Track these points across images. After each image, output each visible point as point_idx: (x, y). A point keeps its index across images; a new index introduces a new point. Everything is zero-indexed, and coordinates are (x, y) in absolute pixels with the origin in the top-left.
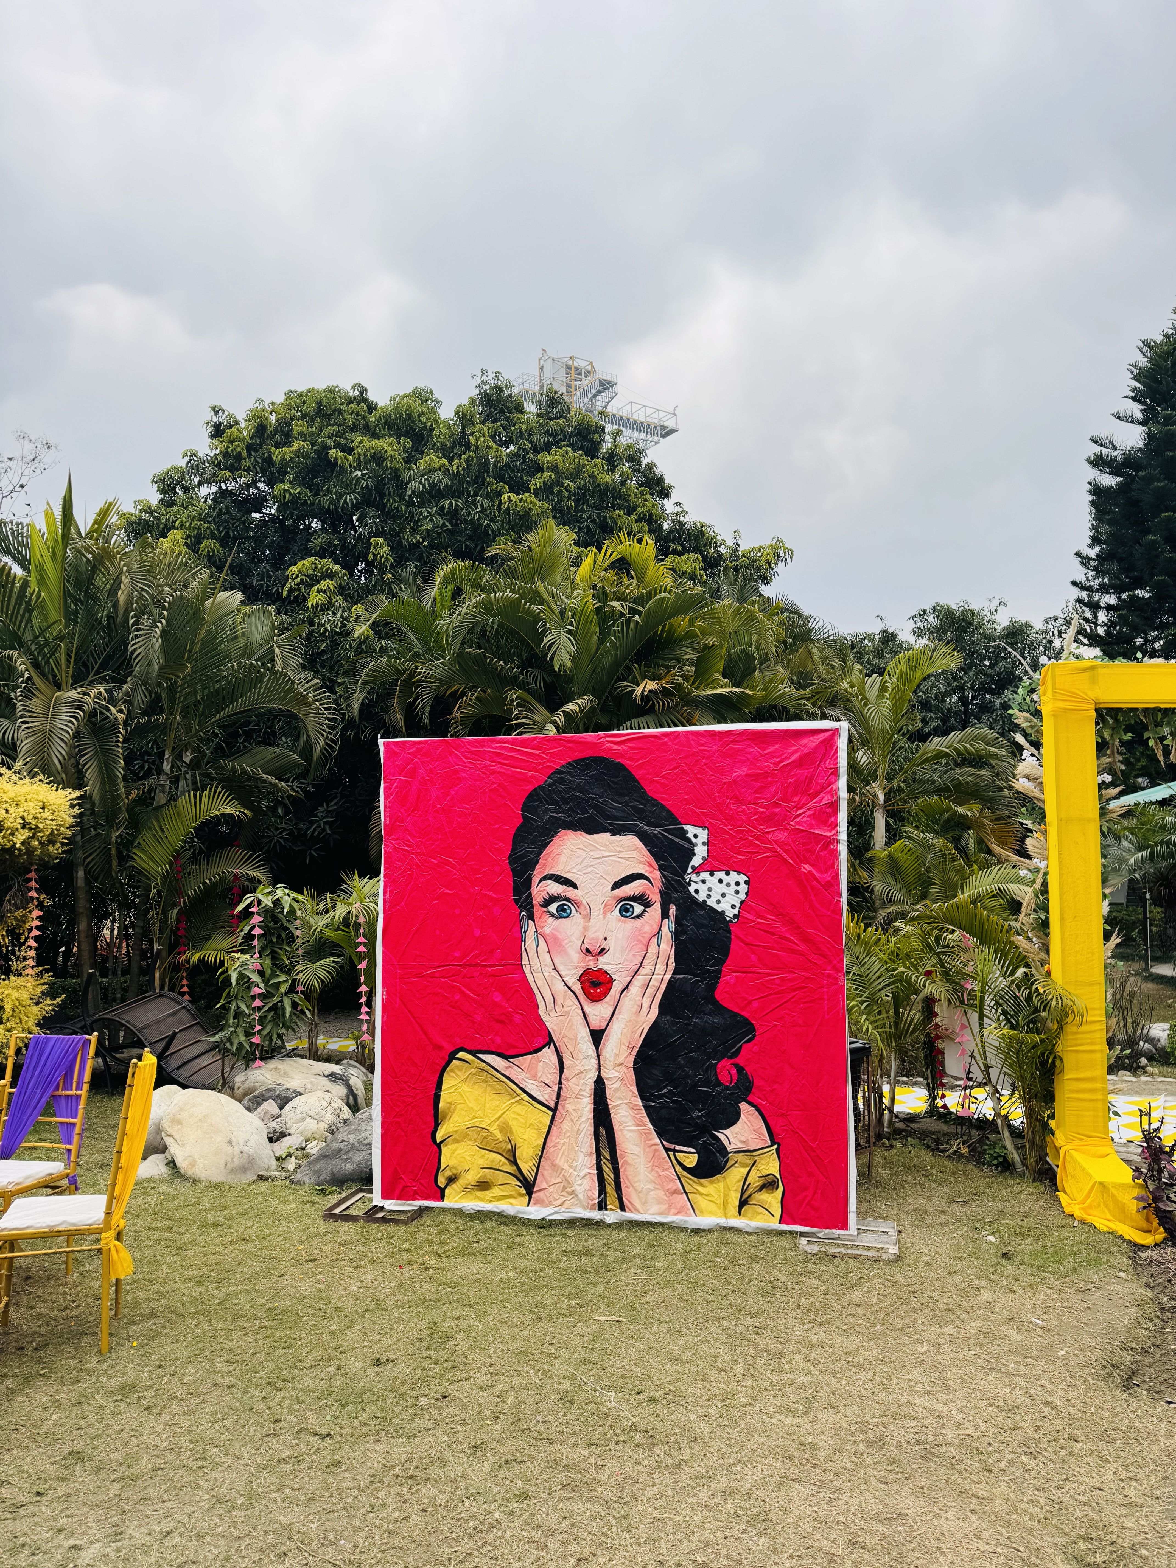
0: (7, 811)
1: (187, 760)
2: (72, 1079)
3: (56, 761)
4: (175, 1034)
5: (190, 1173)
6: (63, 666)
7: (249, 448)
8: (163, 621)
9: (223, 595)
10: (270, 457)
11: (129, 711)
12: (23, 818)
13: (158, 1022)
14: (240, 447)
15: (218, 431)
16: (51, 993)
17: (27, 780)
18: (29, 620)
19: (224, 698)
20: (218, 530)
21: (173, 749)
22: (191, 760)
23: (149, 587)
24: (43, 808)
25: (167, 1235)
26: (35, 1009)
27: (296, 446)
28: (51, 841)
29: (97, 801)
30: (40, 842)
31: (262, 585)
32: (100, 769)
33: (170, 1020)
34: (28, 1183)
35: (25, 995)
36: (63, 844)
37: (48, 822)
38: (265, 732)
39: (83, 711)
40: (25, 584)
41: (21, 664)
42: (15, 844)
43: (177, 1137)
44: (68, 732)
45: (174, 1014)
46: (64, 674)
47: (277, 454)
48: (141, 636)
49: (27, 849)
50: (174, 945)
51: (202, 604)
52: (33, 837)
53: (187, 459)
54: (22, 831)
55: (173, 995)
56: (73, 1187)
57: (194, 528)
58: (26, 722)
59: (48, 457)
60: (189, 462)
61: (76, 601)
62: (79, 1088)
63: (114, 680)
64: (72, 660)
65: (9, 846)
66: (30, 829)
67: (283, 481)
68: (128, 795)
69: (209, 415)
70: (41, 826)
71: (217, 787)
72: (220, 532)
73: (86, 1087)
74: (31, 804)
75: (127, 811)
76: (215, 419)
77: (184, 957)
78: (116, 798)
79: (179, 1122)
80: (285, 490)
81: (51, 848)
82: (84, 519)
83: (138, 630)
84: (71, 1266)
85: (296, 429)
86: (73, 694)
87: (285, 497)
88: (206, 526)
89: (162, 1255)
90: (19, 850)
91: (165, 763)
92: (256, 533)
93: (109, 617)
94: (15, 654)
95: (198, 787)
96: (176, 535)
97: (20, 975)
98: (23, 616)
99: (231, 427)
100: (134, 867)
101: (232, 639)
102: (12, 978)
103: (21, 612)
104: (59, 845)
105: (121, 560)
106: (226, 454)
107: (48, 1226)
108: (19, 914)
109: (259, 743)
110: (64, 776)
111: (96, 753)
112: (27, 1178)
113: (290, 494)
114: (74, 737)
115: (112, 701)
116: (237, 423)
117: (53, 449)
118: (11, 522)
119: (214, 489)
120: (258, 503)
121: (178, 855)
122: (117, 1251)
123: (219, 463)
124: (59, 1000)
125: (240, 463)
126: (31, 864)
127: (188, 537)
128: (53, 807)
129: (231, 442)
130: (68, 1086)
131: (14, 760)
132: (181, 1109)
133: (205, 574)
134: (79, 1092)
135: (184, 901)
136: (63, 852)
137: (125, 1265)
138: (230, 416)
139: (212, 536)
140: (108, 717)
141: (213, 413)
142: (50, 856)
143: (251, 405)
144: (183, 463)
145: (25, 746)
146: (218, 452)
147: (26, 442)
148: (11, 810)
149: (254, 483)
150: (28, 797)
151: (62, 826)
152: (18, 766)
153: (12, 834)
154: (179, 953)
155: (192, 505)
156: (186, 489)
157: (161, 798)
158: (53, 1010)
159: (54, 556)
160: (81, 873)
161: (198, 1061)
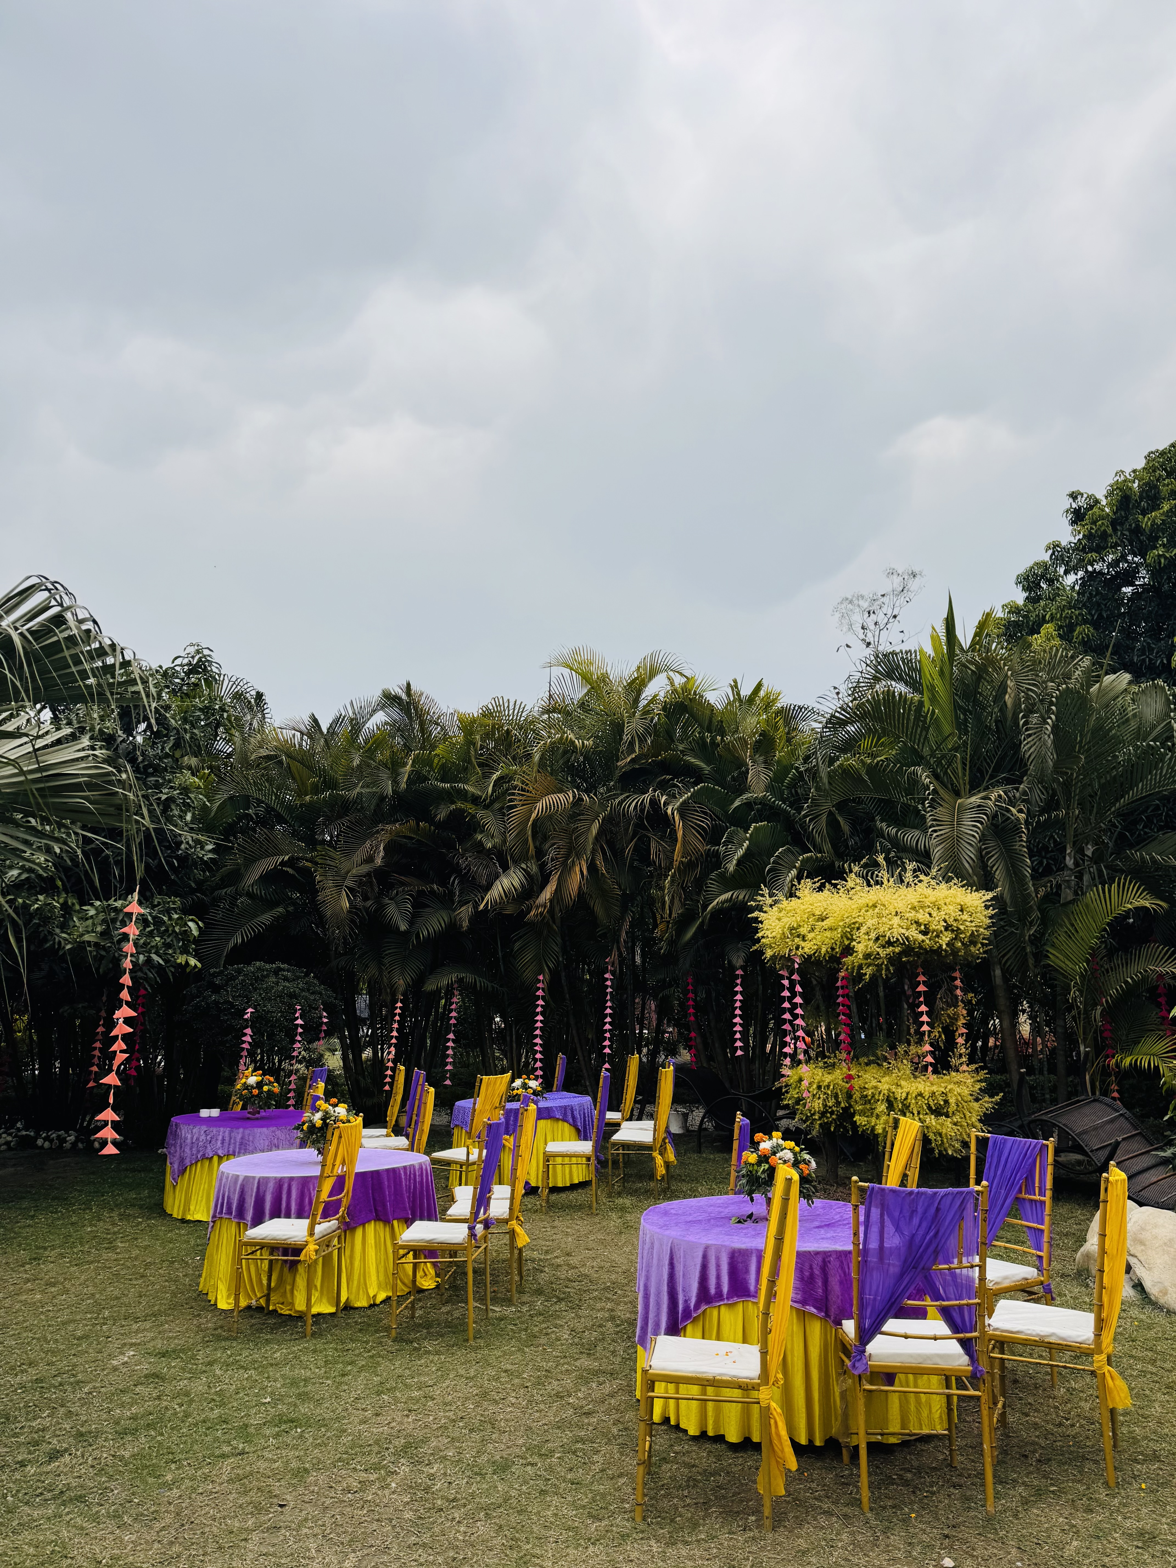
0: (930, 914)
1: (1089, 853)
2: (1034, 1183)
3: (967, 865)
4: (1117, 1144)
5: (1162, 1301)
6: (960, 775)
7: (1114, 523)
8: (1053, 717)
9: (1109, 679)
10: (1138, 527)
11: (1028, 809)
12: (945, 921)
13: (1096, 1128)
14: (1105, 525)
15: (1078, 516)
16: (990, 1090)
17: (943, 885)
18: (926, 738)
19: (1122, 784)
20: (1090, 614)
21: (1074, 843)
22: (1093, 853)
23: (1034, 685)
24: (962, 910)
25: (1150, 1368)
26: (976, 1105)
27: (1166, 507)
28: (973, 942)
29: (1008, 901)
30: (963, 943)
31: (1144, 660)
32: (1008, 869)
33: (1108, 1127)
34: (1006, 1284)
35: (966, 1092)
36: (982, 944)
37: (968, 924)
38: (1167, 815)
39: (986, 814)
40: (921, 703)
41: (925, 778)
42: (941, 946)
43: (1142, 1259)
44: (974, 836)
45: (1112, 1121)
46: (961, 781)
47: (1146, 522)
48: (1030, 735)
49: (951, 949)
50: (1100, 1048)
51: (1088, 692)
52: (955, 939)
53: (1050, 552)
54: (946, 933)
55: (1107, 1100)
56: (1049, 1296)
57: (1066, 617)
58: (935, 831)
59: (914, 584)
60: (1053, 553)
61: (965, 711)
62: (1042, 1193)
63: (1008, 781)
64: (968, 768)
65: (936, 947)
66: (953, 931)
67: (1156, 548)
68: (1035, 892)
69: (1067, 503)
70: (962, 927)
71: (1125, 879)
72: (1093, 616)
73: (1049, 1193)
74: (951, 907)
75: (1039, 909)
76: (1074, 505)
77: (1114, 1061)
78: (1026, 897)
79: (1142, 1243)
80: (1159, 556)
81: (972, 949)
82: (965, 635)
83: (1027, 730)
84: (1056, 1379)
85: (1164, 490)
86: (975, 800)
87: (1160, 563)
88: (1077, 612)
89: (1151, 1390)
90: (946, 951)
91: (1068, 858)
92: (1129, 608)
93: (996, 722)
94: (919, 770)
95: (1104, 881)
96: (1049, 628)
97: (958, 1071)
98: (920, 735)
99: (1091, 507)
100: (1049, 965)
101: (1123, 723)
102: (954, 1074)
103: (919, 732)
104: (980, 945)
105: (1005, 665)
106: (1089, 537)
107: (1038, 1335)
108: (951, 1011)
109: (1161, 828)
110: (975, 878)
111: (1002, 853)
112: (1006, 1278)
113: (1166, 558)
114: (980, 841)
115: (1012, 803)
116: (1097, 502)
117: (918, 576)
118: (901, 652)
119: (1081, 574)
120: (1128, 577)
121: (1094, 953)
122: (1112, 1377)
123: (1084, 547)
124: (997, 1098)
125: (1106, 541)
126: (956, 964)
127: (1060, 627)
128: (971, 909)
129: (1094, 523)
130: (1030, 1190)
131: (930, 868)
132: (1143, 1229)
133: (1087, 661)
134: (1042, 1198)
135: (1107, 1001)
136: (985, 952)
137: (1122, 1395)
138: (1089, 497)
139: (1085, 622)
140: (1009, 818)
141: (1071, 500)
142: (972, 956)
143: (1110, 479)
144: (1046, 557)
145: (937, 853)
146: (1081, 536)
147: (895, 576)
148: (934, 914)
149: (1123, 558)
150: (947, 901)
151: (980, 926)
152: (934, 872)
153: (938, 936)
154: (1107, 1057)
155: (1059, 595)
156: (1050, 582)
157: (1067, 894)
158: (993, 1108)
159: (941, 673)
160: (998, 972)
161: (1146, 1175)
